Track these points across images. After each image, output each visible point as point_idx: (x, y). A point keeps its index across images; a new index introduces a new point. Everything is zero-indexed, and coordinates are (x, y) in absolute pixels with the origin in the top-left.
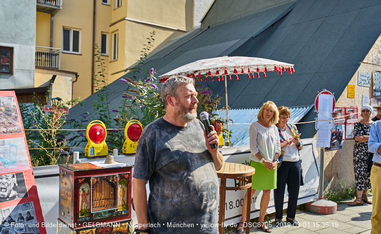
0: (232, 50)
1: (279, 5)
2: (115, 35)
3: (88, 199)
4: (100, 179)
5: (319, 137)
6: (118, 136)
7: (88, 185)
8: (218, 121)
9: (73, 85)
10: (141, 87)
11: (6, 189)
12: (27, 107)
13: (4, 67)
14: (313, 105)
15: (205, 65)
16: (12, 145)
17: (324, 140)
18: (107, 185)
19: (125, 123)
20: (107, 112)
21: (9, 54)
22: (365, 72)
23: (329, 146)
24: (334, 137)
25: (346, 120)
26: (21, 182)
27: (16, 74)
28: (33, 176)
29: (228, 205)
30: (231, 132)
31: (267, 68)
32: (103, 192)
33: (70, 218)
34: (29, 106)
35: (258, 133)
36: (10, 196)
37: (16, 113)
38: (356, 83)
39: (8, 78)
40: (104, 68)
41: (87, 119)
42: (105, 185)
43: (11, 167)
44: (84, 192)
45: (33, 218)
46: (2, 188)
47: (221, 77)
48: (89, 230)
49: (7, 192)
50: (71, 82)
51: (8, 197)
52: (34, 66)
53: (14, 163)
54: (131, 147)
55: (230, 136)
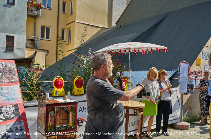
0: (133, 39)
1: (159, 14)
2: (69, 30)
3: (53, 120)
4: (60, 109)
5: (180, 87)
6: (70, 85)
7: (53, 112)
8: (125, 78)
9: (46, 57)
10: (83, 58)
11: (9, 113)
12: (21, 68)
13: (9, 47)
14: (177, 69)
15: (118, 47)
16: (13, 89)
17: (183, 88)
18: (64, 112)
19: (74, 78)
20: (64, 72)
21: (11, 40)
22: (206, 51)
23: (186, 92)
24: (189, 87)
25: (196, 78)
26: (17, 110)
27: (15, 51)
28: (24, 107)
29: (130, 124)
30: (132, 84)
31: (152, 49)
32: (62, 116)
33: (43, 130)
34: (22, 68)
35: (147, 84)
36: (11, 117)
37: (15, 72)
38: (201, 58)
39: (11, 53)
40: (63, 48)
41: (53, 76)
42: (63, 112)
43: (12, 101)
44: (51, 115)
45: (23, 129)
46: (6, 113)
47: (127, 53)
48: (54, 137)
49: (9, 115)
50: (45, 56)
51: (10, 118)
52: (25, 46)
53: (13, 99)
54: (77, 91)
55: (132, 86)
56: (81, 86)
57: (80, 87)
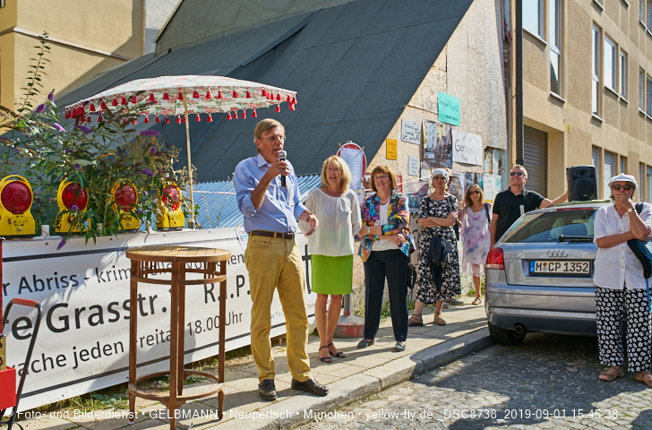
22: (411, 121)
30: (197, 207)
38: (399, 137)
54: (10, 223)
55: (196, 213)
56: (23, 207)
57: (22, 212)
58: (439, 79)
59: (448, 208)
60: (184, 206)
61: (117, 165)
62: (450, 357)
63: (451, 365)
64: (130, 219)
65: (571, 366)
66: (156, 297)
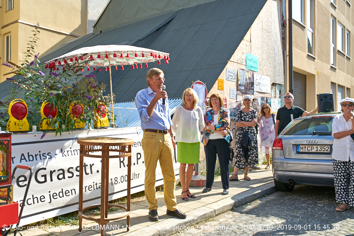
22: (231, 69)
29: (114, 181)
30: (116, 116)
38: (225, 78)
47: (107, 67)
55: (115, 119)
56: (22, 116)
57: (22, 119)
58: (246, 46)
59: (252, 117)
60: (109, 115)
61: (73, 93)
62: (253, 198)
63: (254, 202)
64: (79, 123)
65: (320, 203)
66: (93, 164)
